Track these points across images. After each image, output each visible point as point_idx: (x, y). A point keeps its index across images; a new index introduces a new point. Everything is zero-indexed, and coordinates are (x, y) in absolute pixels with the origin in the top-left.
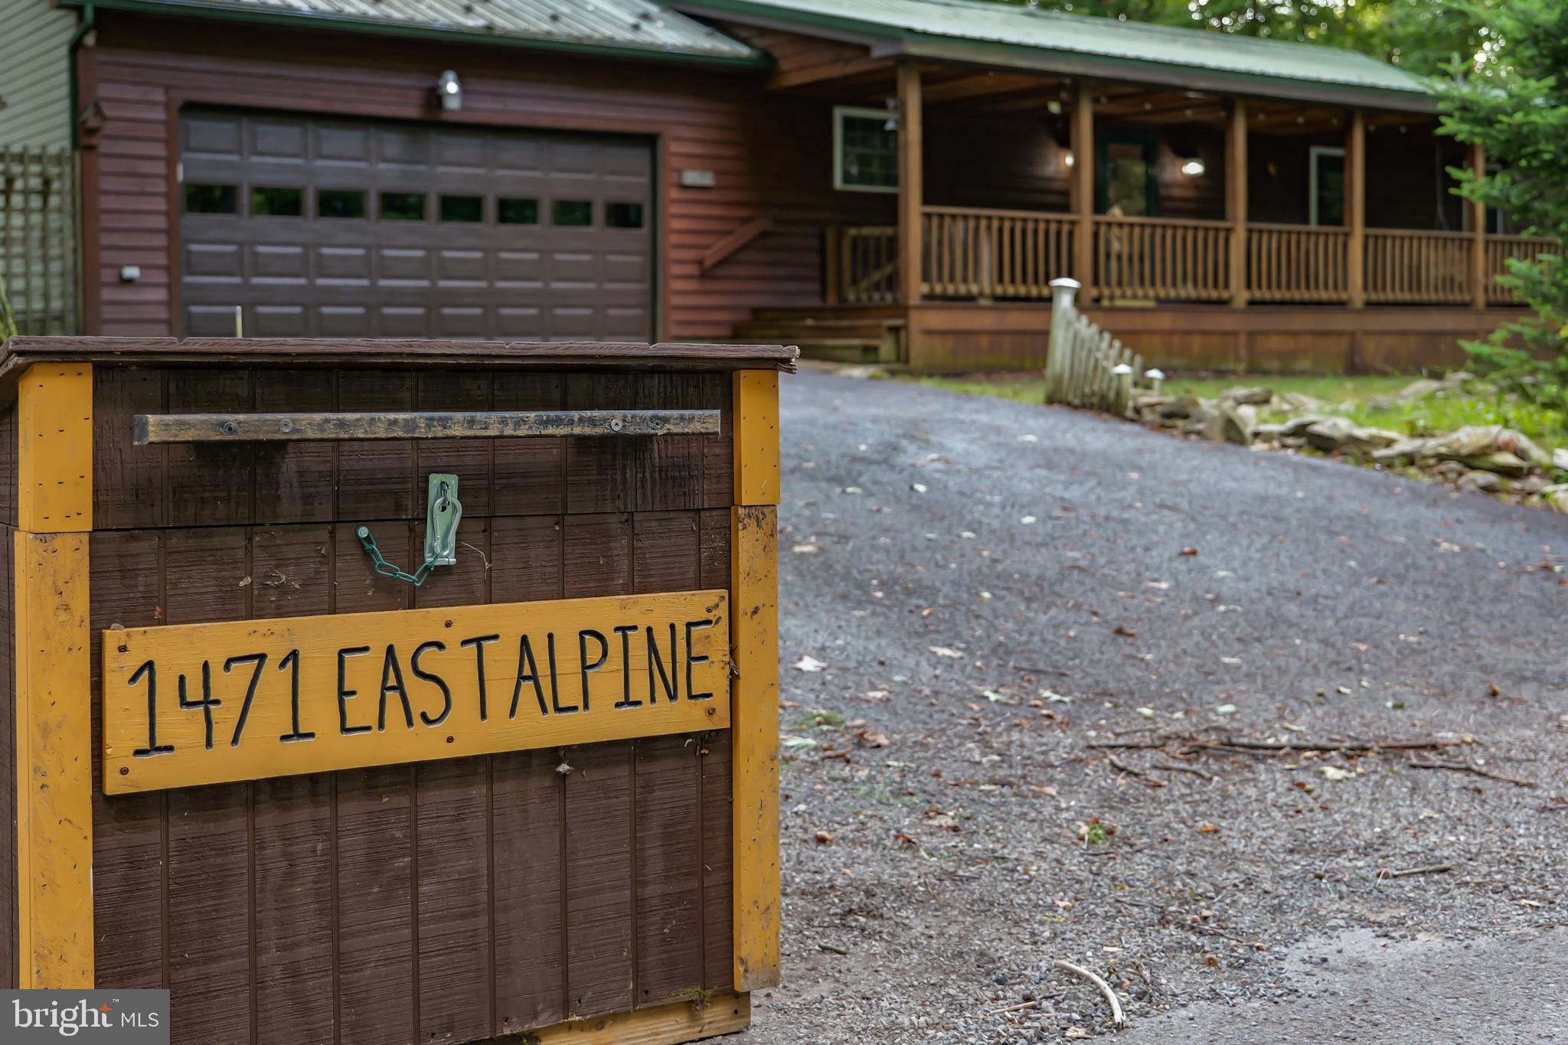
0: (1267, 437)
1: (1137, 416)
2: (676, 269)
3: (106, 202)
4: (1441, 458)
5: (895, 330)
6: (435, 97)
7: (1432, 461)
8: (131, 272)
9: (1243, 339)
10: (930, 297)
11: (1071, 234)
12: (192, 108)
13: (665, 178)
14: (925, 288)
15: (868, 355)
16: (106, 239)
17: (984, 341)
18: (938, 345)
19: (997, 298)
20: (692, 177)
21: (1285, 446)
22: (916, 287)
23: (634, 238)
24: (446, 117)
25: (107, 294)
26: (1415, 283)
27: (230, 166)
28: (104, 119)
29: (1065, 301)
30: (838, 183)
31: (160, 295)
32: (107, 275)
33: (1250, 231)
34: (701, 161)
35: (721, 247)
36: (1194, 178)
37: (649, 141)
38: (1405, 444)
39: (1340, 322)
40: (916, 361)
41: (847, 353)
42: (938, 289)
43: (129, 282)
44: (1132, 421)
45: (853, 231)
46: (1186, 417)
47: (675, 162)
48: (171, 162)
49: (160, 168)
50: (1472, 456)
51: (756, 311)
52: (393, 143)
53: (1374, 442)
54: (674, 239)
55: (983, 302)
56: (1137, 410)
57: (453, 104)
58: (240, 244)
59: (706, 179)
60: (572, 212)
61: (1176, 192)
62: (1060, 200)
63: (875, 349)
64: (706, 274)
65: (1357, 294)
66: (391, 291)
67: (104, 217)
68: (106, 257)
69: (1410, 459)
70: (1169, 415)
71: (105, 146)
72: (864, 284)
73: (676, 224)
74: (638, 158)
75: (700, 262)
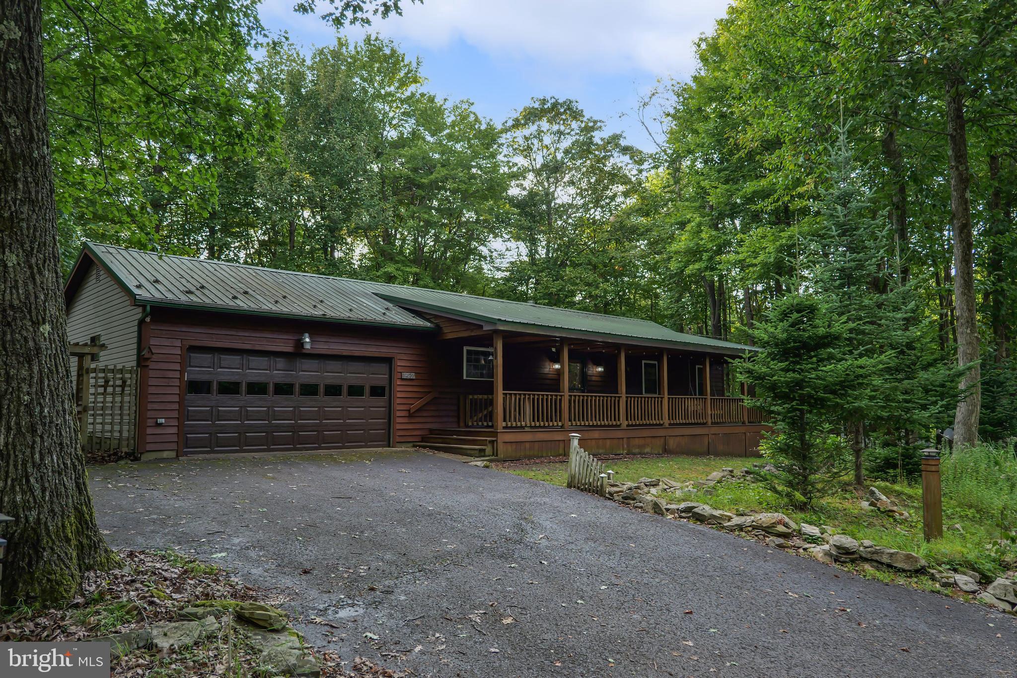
0: (672, 512)
1: (611, 497)
2: (398, 414)
3: (151, 390)
4: (754, 528)
5: (492, 442)
6: (300, 344)
7: (750, 529)
8: (160, 421)
9: (625, 440)
10: (506, 427)
11: (560, 400)
12: (193, 349)
13: (396, 376)
14: (504, 424)
15: (481, 453)
16: (150, 406)
17: (527, 445)
18: (509, 448)
19: (531, 427)
20: (406, 375)
21: (681, 517)
22: (501, 424)
23: (381, 401)
24: (304, 351)
25: (149, 431)
26: (686, 416)
27: (209, 373)
28: (153, 354)
29: (575, 443)
30: (465, 378)
31: (175, 430)
32: (150, 422)
33: (627, 397)
34: (410, 369)
35: (418, 404)
36: (600, 372)
37: (388, 361)
38: (736, 520)
39: (661, 433)
40: (501, 456)
41: (472, 452)
42: (509, 425)
43: (161, 425)
44: (609, 499)
45: (471, 397)
46: (634, 499)
47: (399, 369)
48: (182, 372)
49: (177, 375)
50: (768, 527)
51: (431, 431)
52: (281, 363)
53: (722, 518)
54: (398, 401)
55: (527, 429)
56: (611, 494)
57: (308, 346)
58: (212, 407)
59: (412, 376)
60: (355, 391)
61: (594, 378)
62: (554, 384)
63: (484, 450)
64: (411, 415)
65: (666, 422)
66: (278, 426)
67: (149, 396)
68: (149, 414)
69: (740, 528)
70: (625, 498)
71: (152, 365)
72: (475, 418)
73: (399, 395)
74: (384, 367)
75: (409, 411)
